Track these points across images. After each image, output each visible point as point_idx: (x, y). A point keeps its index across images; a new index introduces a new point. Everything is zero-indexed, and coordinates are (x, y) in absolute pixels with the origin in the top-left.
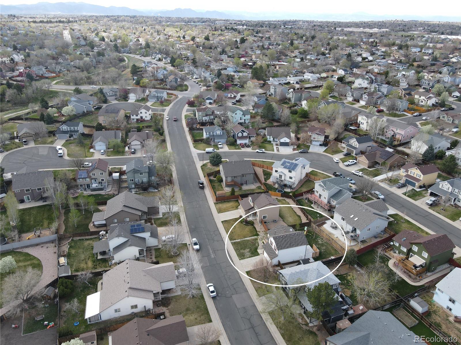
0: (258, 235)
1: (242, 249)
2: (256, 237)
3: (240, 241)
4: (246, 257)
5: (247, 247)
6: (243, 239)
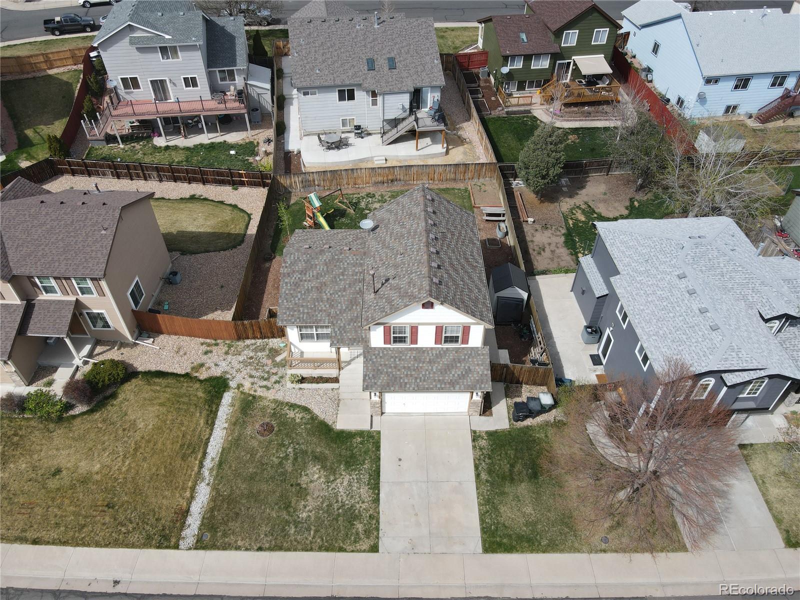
0: (218, 386)
1: (290, 502)
2: (228, 400)
3: (215, 488)
4: (363, 502)
5: (290, 470)
6: (201, 466)
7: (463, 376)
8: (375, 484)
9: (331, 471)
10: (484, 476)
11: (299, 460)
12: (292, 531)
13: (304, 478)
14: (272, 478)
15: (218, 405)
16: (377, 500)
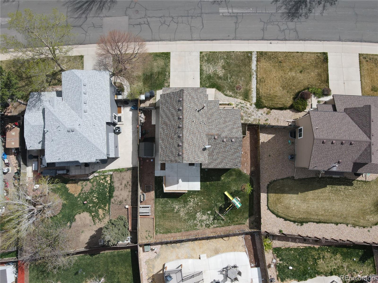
0: (259, 105)
2: (254, 100)
5: (228, 74)
6: (257, 75)
8: (201, 71)
9: (215, 74)
10: (167, 73)
11: (226, 77)
13: (223, 72)
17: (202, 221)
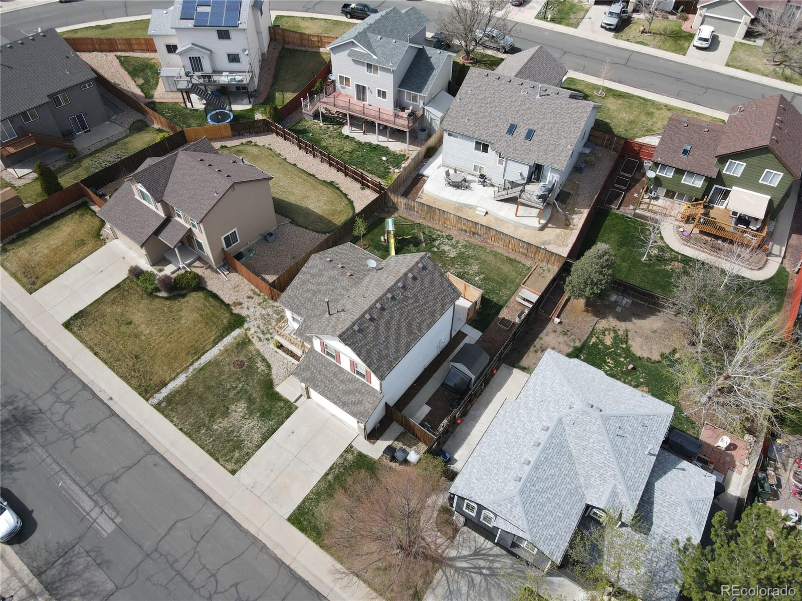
0: (238, 321)
1: (215, 415)
2: (236, 333)
3: (188, 381)
4: (251, 442)
5: (230, 396)
6: (192, 364)
7: (354, 404)
8: (265, 438)
9: (250, 412)
10: (330, 477)
11: (240, 394)
12: (203, 432)
13: (233, 407)
14: (218, 395)
15: (228, 334)
16: (259, 447)
17: (454, 246)
